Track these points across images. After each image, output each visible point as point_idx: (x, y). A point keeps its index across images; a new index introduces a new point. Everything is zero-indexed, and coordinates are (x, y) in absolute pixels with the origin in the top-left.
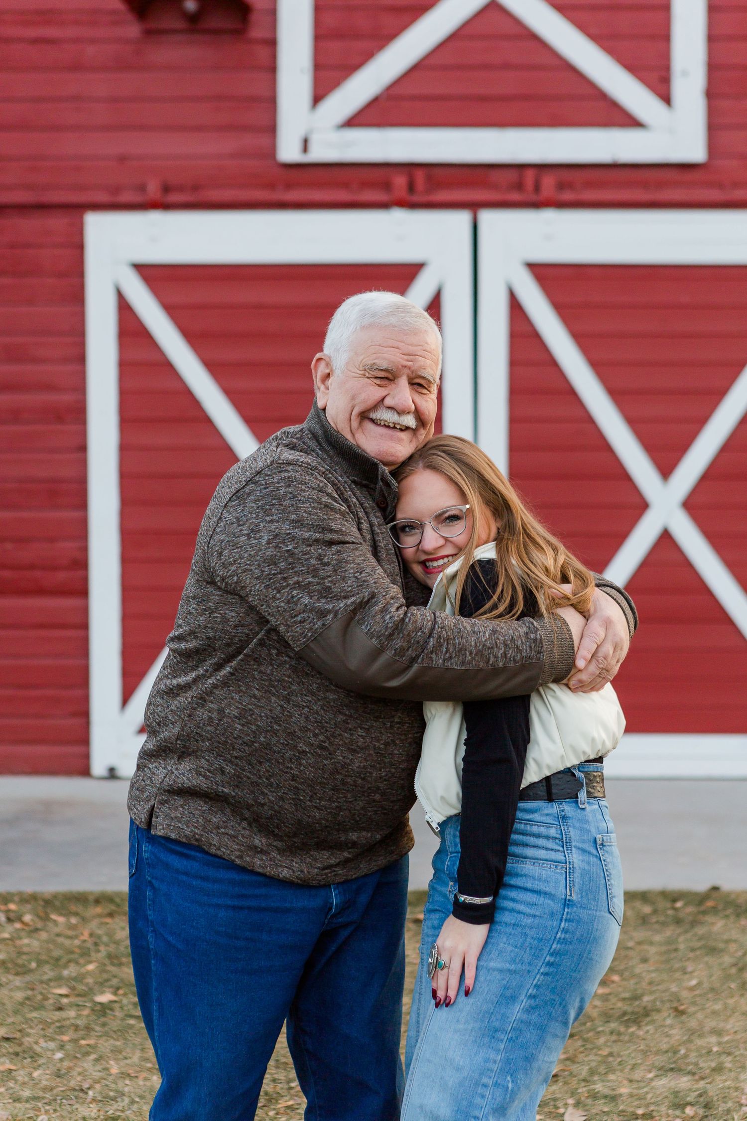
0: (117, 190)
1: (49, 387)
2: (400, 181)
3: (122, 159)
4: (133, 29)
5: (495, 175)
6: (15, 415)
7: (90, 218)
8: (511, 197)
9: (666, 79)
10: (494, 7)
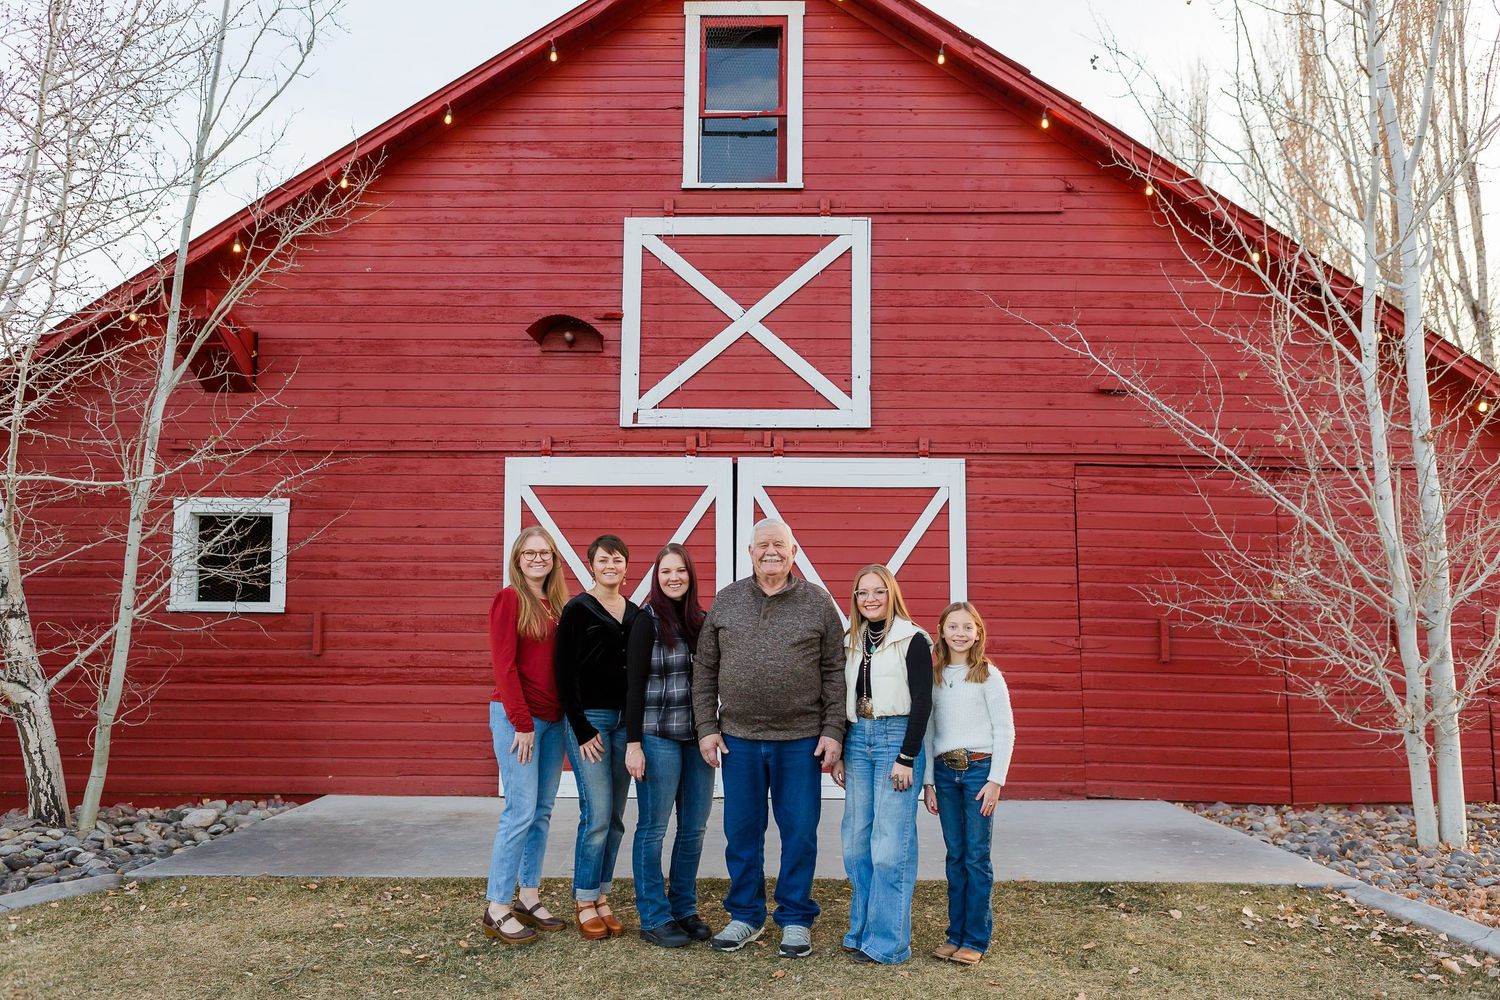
0: (525, 443)
1: (481, 559)
2: (691, 440)
3: (528, 425)
4: (536, 350)
5: (747, 434)
6: (460, 575)
7: (508, 459)
8: (757, 449)
9: (849, 380)
10: (746, 337)
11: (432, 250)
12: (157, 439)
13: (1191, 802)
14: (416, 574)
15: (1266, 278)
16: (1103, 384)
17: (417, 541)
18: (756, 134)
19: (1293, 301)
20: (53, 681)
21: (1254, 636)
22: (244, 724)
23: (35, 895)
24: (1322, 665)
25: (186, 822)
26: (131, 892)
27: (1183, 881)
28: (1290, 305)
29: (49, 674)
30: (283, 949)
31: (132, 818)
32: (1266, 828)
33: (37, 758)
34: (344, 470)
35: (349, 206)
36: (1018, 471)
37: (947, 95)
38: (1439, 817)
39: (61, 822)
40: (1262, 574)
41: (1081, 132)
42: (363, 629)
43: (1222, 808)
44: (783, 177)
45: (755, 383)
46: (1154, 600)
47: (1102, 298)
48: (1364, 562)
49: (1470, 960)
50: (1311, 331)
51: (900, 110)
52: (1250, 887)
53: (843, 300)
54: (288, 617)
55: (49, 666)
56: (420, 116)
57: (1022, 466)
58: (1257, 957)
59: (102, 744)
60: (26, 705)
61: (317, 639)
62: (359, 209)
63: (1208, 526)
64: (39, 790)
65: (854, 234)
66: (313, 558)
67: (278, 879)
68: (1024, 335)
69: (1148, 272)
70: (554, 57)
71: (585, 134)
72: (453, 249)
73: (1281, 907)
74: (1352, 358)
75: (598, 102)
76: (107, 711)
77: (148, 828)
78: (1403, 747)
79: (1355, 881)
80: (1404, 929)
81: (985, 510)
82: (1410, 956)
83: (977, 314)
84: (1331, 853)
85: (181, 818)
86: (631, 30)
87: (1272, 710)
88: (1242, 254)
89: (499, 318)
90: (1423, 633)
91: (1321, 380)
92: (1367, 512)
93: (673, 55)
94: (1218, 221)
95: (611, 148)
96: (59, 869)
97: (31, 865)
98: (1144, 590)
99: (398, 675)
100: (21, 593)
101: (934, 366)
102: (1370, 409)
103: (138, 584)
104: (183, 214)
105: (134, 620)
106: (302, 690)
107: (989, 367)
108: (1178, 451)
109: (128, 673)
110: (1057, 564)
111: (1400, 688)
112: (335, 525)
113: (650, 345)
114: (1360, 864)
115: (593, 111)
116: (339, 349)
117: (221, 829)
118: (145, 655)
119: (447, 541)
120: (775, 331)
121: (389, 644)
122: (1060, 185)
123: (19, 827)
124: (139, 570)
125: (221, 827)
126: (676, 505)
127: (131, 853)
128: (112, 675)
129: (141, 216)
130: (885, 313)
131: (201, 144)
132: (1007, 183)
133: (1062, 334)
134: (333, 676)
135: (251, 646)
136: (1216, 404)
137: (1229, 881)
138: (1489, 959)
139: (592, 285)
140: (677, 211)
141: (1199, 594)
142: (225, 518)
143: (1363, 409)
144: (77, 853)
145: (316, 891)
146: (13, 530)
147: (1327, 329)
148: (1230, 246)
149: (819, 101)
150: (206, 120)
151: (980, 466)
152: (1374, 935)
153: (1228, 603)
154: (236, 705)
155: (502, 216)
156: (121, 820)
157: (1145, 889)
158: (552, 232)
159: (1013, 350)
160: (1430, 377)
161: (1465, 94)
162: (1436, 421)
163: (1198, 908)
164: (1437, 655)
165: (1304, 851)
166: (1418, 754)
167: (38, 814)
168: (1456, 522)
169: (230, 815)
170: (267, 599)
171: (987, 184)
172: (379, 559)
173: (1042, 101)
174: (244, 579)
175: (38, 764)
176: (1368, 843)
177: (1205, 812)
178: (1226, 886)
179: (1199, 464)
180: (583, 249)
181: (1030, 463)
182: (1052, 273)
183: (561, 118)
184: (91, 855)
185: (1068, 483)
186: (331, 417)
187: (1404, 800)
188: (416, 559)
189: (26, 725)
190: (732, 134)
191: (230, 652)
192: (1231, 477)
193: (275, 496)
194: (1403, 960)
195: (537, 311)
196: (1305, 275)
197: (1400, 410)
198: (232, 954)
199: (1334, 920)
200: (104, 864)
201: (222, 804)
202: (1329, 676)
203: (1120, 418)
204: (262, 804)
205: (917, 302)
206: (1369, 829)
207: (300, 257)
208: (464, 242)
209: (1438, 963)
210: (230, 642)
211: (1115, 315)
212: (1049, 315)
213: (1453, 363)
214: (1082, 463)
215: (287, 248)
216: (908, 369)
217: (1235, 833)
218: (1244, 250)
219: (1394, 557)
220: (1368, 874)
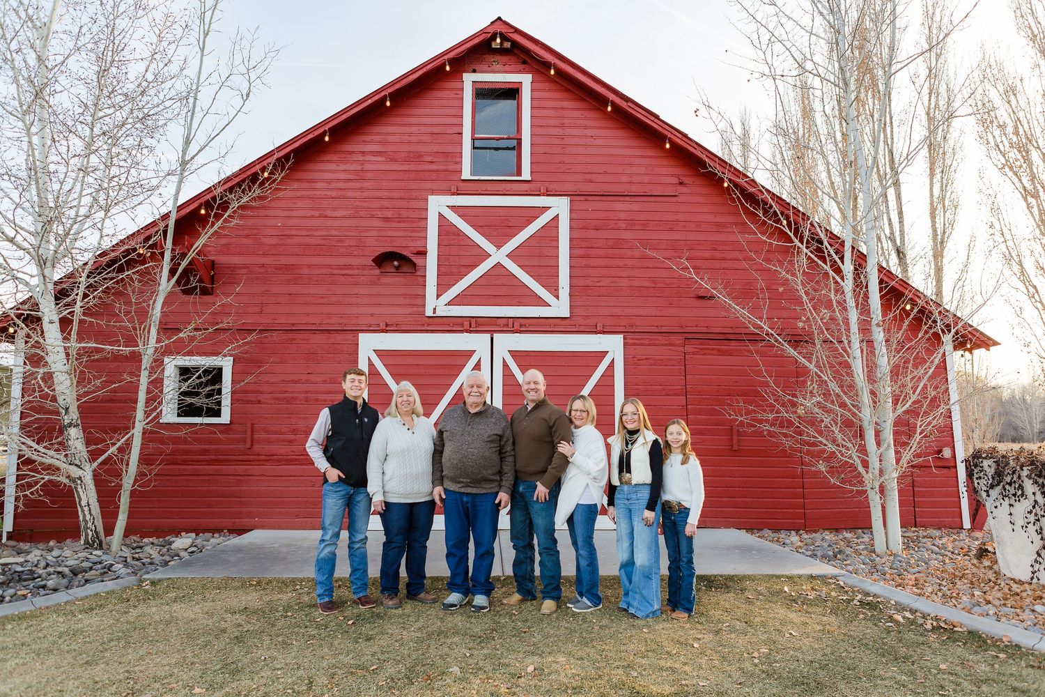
0: (370, 326)
2: (466, 323)
3: (372, 315)
4: (377, 271)
5: (499, 320)
7: (361, 335)
8: (504, 329)
9: (557, 290)
10: (498, 265)
11: (317, 213)
12: (158, 323)
13: (750, 529)
14: (307, 401)
15: (792, 235)
16: (701, 293)
17: (307, 382)
18: (503, 149)
19: (807, 248)
20: (95, 464)
21: (785, 435)
22: (205, 488)
23: (90, 589)
24: (823, 451)
25: (174, 546)
26: (147, 587)
27: (749, 573)
28: (805, 250)
29: (94, 460)
30: (240, 618)
31: (141, 544)
32: (792, 543)
33: (86, 509)
34: (265, 340)
35: (271, 188)
36: (653, 342)
37: (612, 128)
38: (886, 533)
39: (100, 547)
40: (789, 400)
41: (687, 150)
42: (276, 433)
43: (767, 532)
44: (519, 174)
45: (503, 291)
46: (730, 415)
47: (700, 244)
48: (845, 393)
49: (908, 614)
50: (817, 265)
51: (585, 136)
52: (787, 577)
53: (554, 244)
54: (232, 426)
55: (94, 455)
56: (311, 136)
57: (655, 339)
58: (792, 616)
59: (124, 500)
60: (80, 478)
61: (249, 440)
62: (276, 189)
63: (759, 373)
64: (88, 528)
65: (560, 207)
66: (246, 392)
67: (233, 579)
68: (656, 265)
69: (725, 230)
70: (388, 104)
71: (405, 148)
72: (329, 213)
73: (804, 587)
74: (839, 280)
75: (413, 129)
76: (128, 482)
77: (151, 550)
78: (867, 497)
79: (843, 572)
80: (871, 598)
81: (635, 364)
82: (875, 613)
83: (629, 253)
84: (829, 557)
85: (170, 544)
86: (434, 89)
87: (794, 477)
88: (779, 221)
89: (355, 253)
90: (877, 433)
91: (823, 292)
92: (848, 366)
93: (456, 103)
94: (765, 203)
95: (420, 156)
96: (102, 574)
97: (86, 572)
98: (724, 410)
99: (296, 460)
100: (77, 413)
101: (605, 282)
102: (848, 308)
103: (146, 407)
104: (173, 192)
105: (144, 428)
106: (240, 469)
107: (636, 283)
108: (743, 331)
109: (140, 459)
110: (675, 395)
111: (866, 464)
112: (260, 373)
113: (443, 269)
114: (845, 562)
115: (410, 134)
116: (262, 270)
117: (195, 550)
118: (149, 448)
119: (325, 382)
120: (514, 262)
121: (291, 441)
122: (675, 180)
123: (77, 550)
124: (147, 399)
125: (195, 549)
126: (459, 361)
127: (144, 564)
128: (131, 461)
129: (150, 192)
130: (577, 252)
131: (184, 152)
132: (646, 179)
133: (677, 265)
134: (258, 460)
135: (210, 443)
136: (765, 306)
137: (775, 573)
138: (918, 614)
139: (409, 234)
140: (459, 192)
141: (755, 412)
142: (196, 369)
143: (845, 309)
144: (112, 565)
145: (255, 585)
146: (73, 375)
147: (826, 264)
148: (772, 217)
149: (538, 131)
150: (188, 138)
151: (633, 339)
152: (855, 602)
153: (771, 416)
154: (201, 478)
155: (357, 194)
156: (135, 545)
157: (731, 578)
158: (386, 203)
159: (650, 273)
160: (881, 290)
161: (892, 132)
162: (884, 315)
163: (759, 589)
164: (886, 445)
165: (814, 556)
166: (875, 500)
167: (87, 542)
168: (895, 372)
169: (199, 541)
170: (219, 415)
171: (635, 179)
172: (285, 392)
173: (666, 133)
174: (208, 404)
175: (87, 513)
176: (848, 551)
177: (757, 535)
178: (773, 576)
179: (755, 339)
180: (405, 214)
181: (660, 337)
182: (671, 230)
183: (391, 138)
184: (121, 566)
185: (681, 349)
186: (257, 309)
187: (867, 526)
188: (307, 392)
189: (80, 490)
190: (490, 148)
191: (198, 447)
192: (774, 346)
193: (225, 356)
194: (872, 616)
195: (377, 249)
196: (812, 234)
197: (865, 309)
198: (210, 622)
199: (833, 594)
200: (129, 571)
201: (193, 535)
202: (828, 457)
203: (712, 312)
204: (216, 535)
205: (595, 245)
206: (848, 543)
207: (242, 217)
208: (334, 209)
209: (891, 617)
210: (197, 441)
211: (707, 254)
212: (669, 253)
213: (893, 283)
214: (689, 338)
215: (234, 212)
216: (591, 284)
217: (775, 546)
218: (780, 219)
219: (862, 391)
220: (850, 568)
